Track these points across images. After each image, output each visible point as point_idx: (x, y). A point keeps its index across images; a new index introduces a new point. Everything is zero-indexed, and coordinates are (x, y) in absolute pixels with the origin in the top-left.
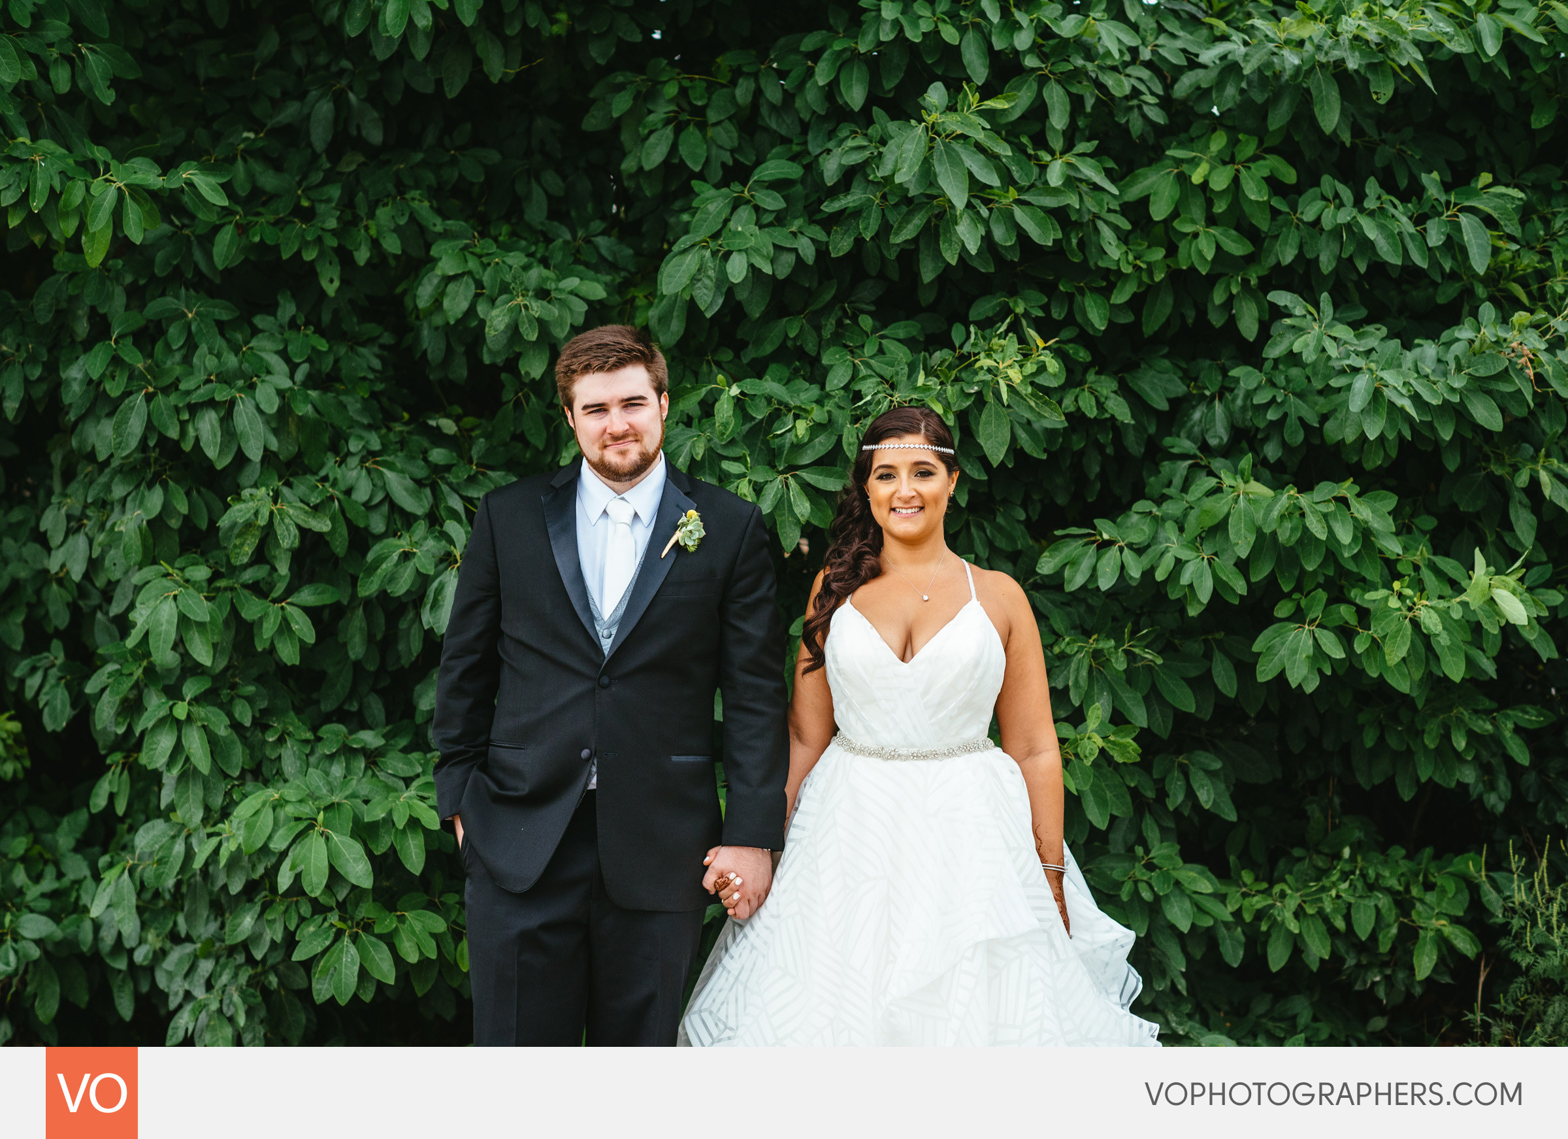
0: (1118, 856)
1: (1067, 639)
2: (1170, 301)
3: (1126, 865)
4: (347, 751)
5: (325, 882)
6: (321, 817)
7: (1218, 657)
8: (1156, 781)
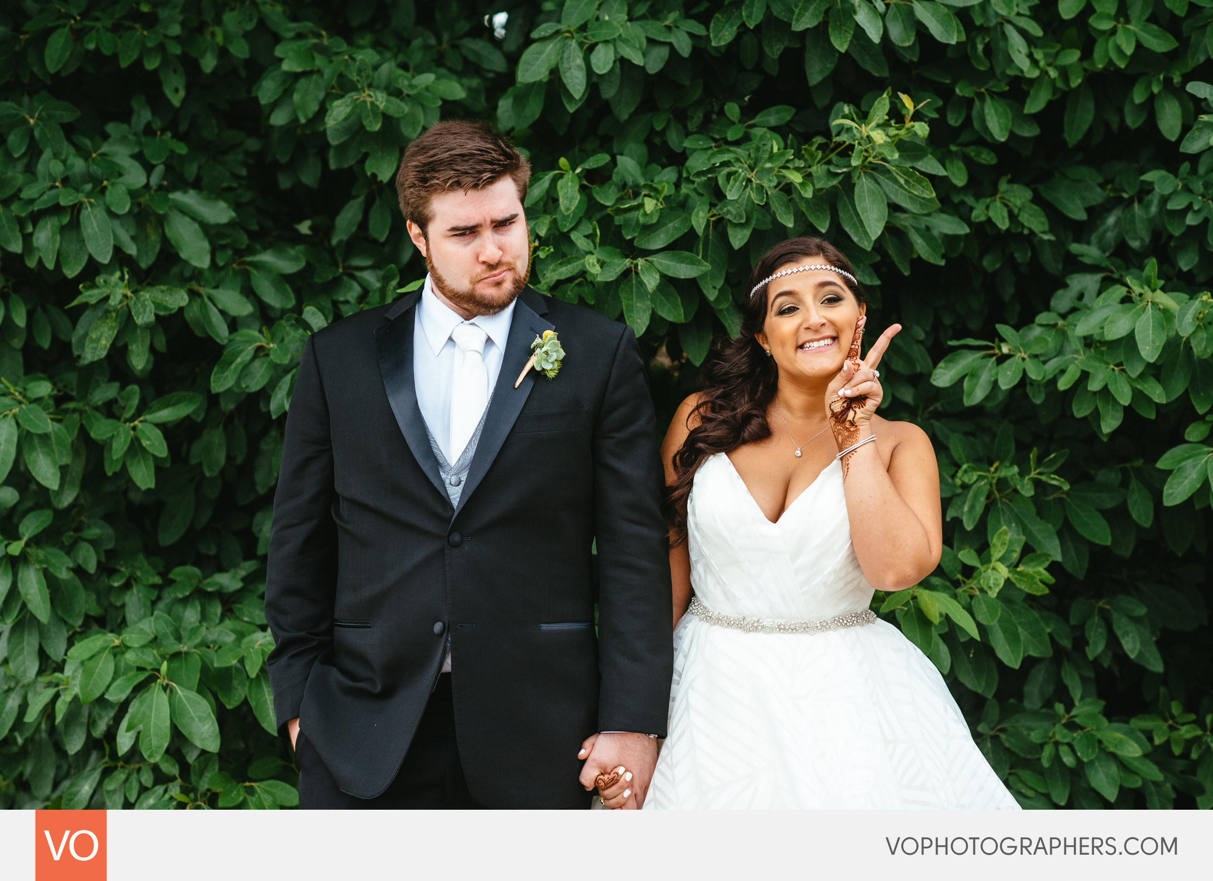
0: (1035, 714)
1: (965, 467)
2: (1091, 106)
3: (1046, 724)
4: (201, 595)
5: (166, 745)
6: (164, 667)
7: (1134, 483)
8: (1073, 628)
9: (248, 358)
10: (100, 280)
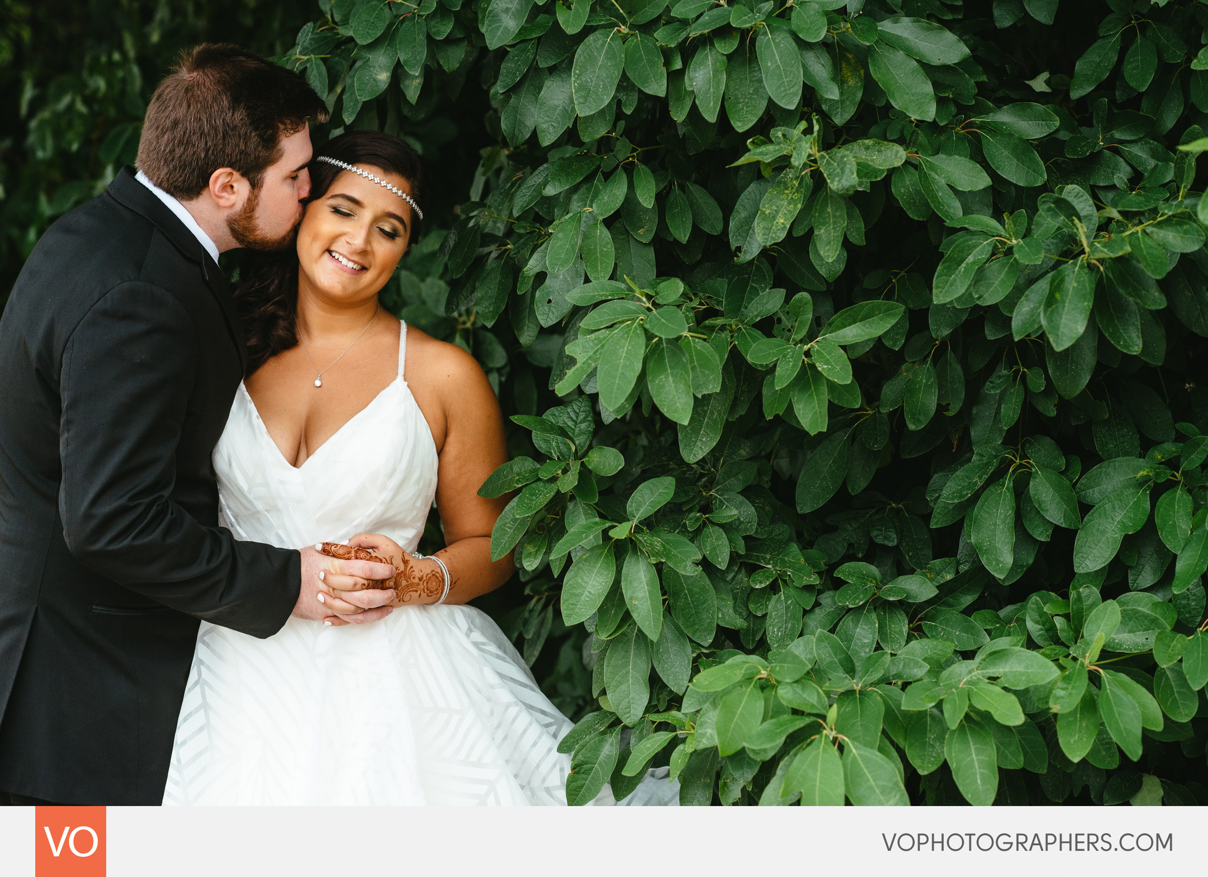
6: (832, 714)
9: (985, 256)
10: (777, 133)
